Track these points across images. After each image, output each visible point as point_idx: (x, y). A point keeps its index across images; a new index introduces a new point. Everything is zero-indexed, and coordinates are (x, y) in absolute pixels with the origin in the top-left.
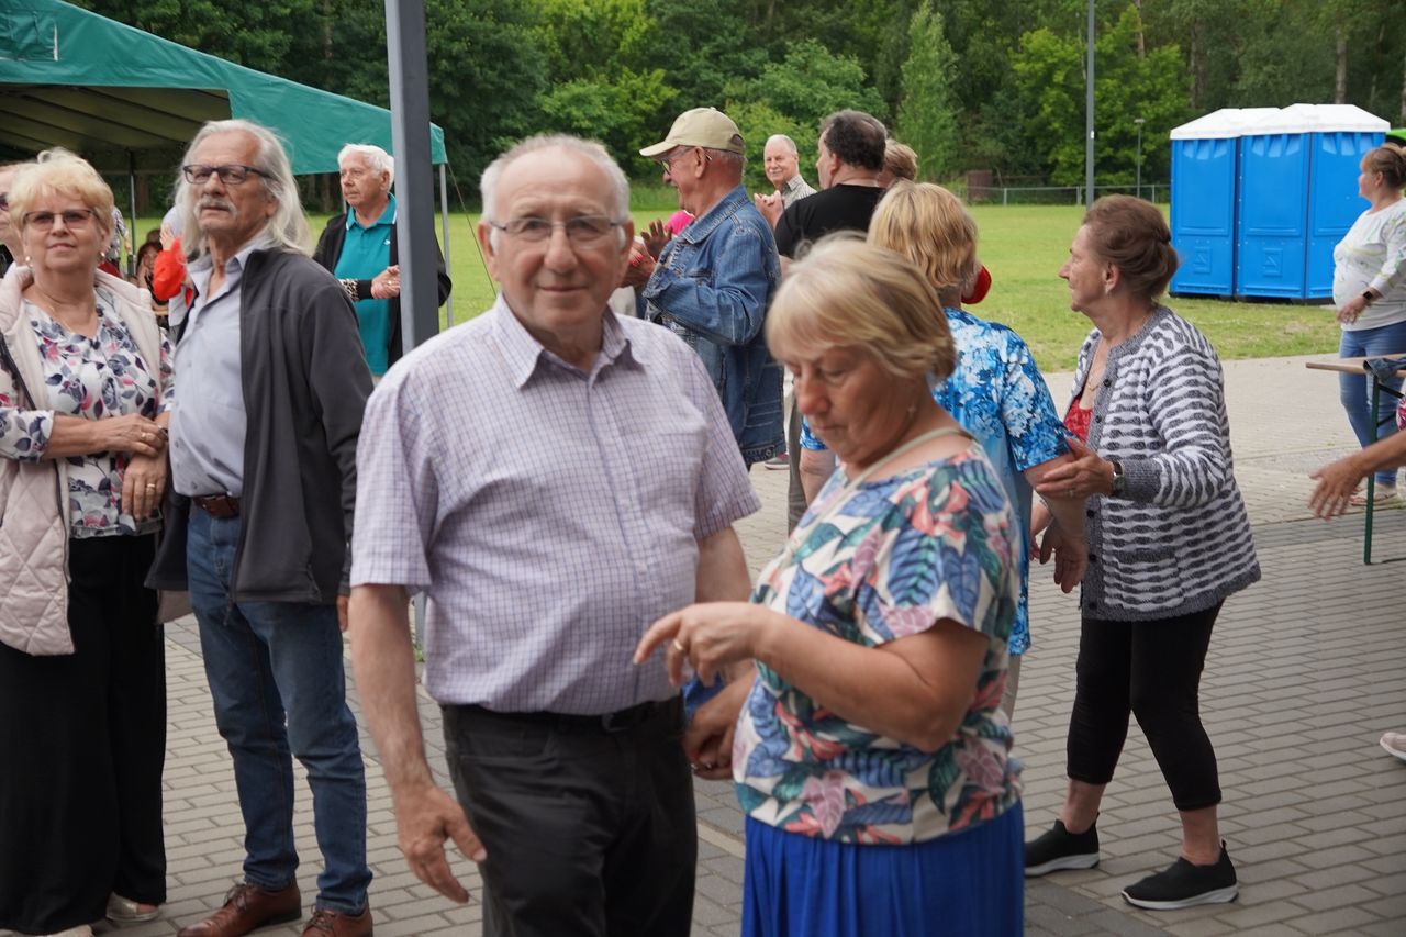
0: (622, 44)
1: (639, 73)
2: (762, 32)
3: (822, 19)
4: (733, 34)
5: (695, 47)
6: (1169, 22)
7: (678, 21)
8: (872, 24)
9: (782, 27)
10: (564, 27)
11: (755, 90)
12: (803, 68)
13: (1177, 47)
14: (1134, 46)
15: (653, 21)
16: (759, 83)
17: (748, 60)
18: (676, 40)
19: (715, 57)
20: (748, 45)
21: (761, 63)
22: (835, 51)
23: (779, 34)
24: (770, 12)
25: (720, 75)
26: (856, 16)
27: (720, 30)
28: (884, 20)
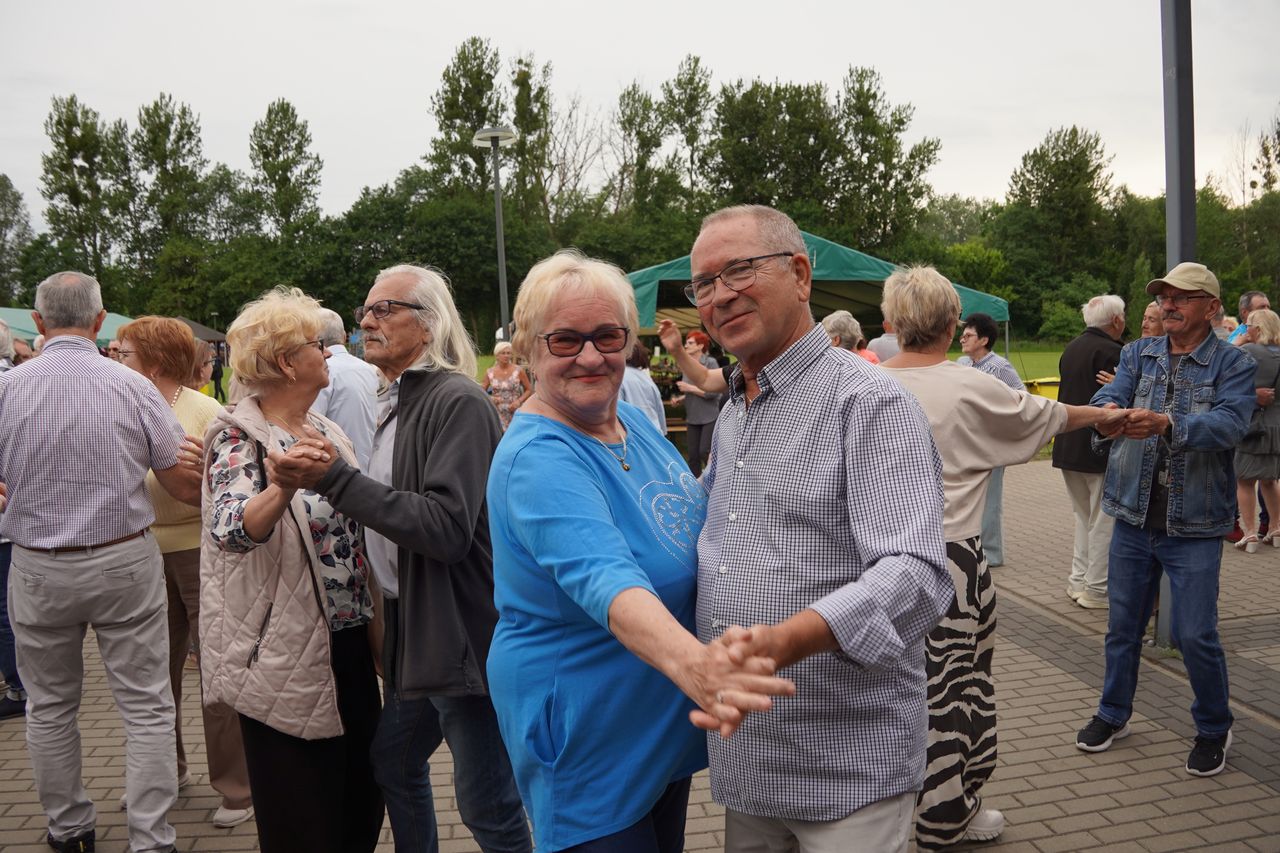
0: (992, 274)
1: (1000, 288)
2: (1059, 269)
3: (1089, 262)
4: (1045, 269)
5: (1028, 275)
6: (1265, 264)
7: (1020, 263)
8: (1114, 265)
9: (1069, 266)
10: (964, 266)
11: (1057, 295)
12: (1080, 285)
13: (1269, 277)
14: (1246, 277)
15: (1007, 263)
16: (1059, 292)
17: (1054, 281)
18: (1019, 272)
19: (1037, 280)
20: (1053, 274)
21: (1060, 282)
22: (1096, 278)
23: (1068, 269)
24: (1063, 259)
25: (1040, 289)
26: (1106, 261)
27: (1040, 267)
28: (1120, 262)
